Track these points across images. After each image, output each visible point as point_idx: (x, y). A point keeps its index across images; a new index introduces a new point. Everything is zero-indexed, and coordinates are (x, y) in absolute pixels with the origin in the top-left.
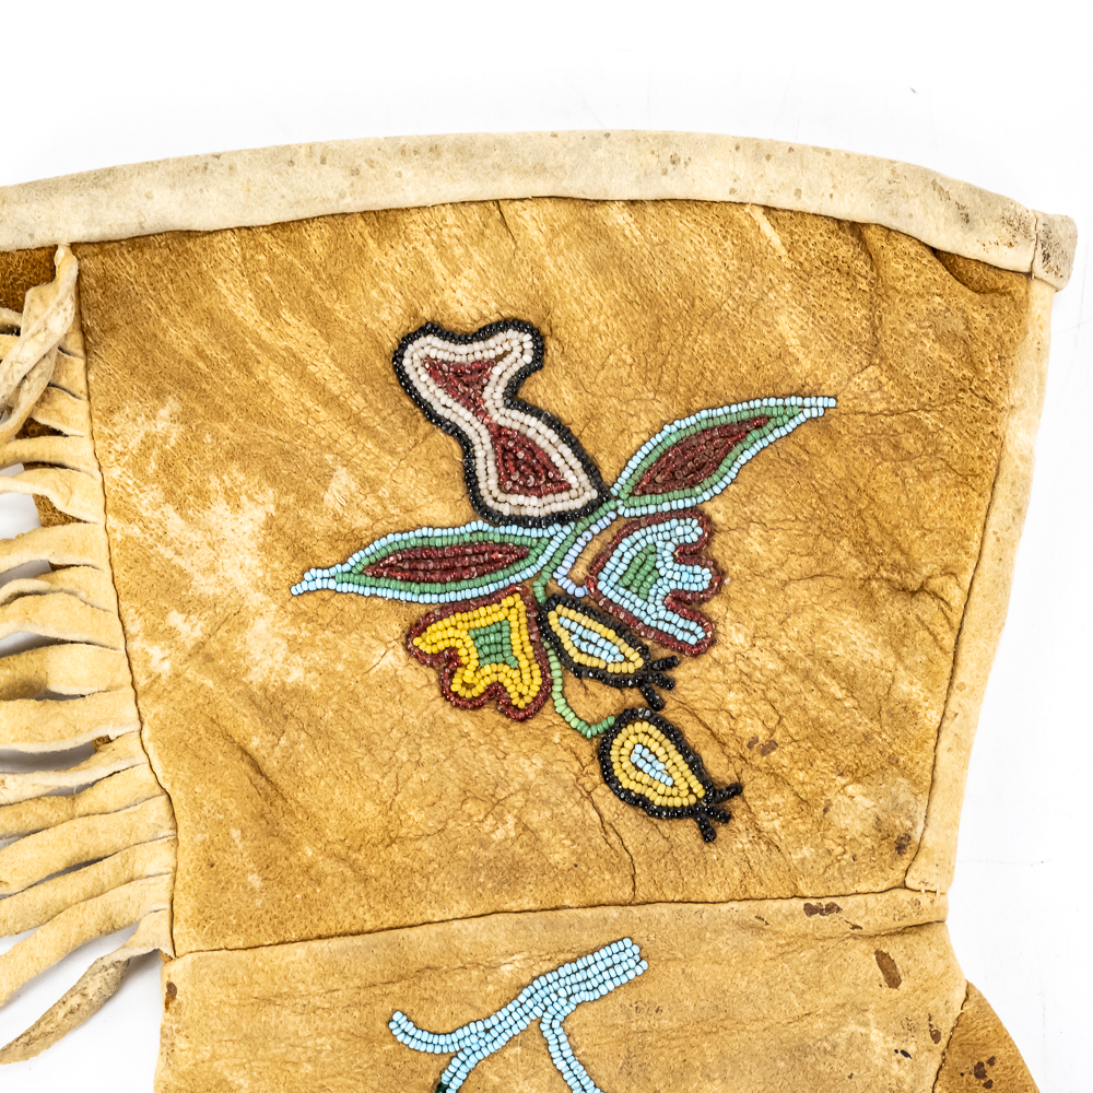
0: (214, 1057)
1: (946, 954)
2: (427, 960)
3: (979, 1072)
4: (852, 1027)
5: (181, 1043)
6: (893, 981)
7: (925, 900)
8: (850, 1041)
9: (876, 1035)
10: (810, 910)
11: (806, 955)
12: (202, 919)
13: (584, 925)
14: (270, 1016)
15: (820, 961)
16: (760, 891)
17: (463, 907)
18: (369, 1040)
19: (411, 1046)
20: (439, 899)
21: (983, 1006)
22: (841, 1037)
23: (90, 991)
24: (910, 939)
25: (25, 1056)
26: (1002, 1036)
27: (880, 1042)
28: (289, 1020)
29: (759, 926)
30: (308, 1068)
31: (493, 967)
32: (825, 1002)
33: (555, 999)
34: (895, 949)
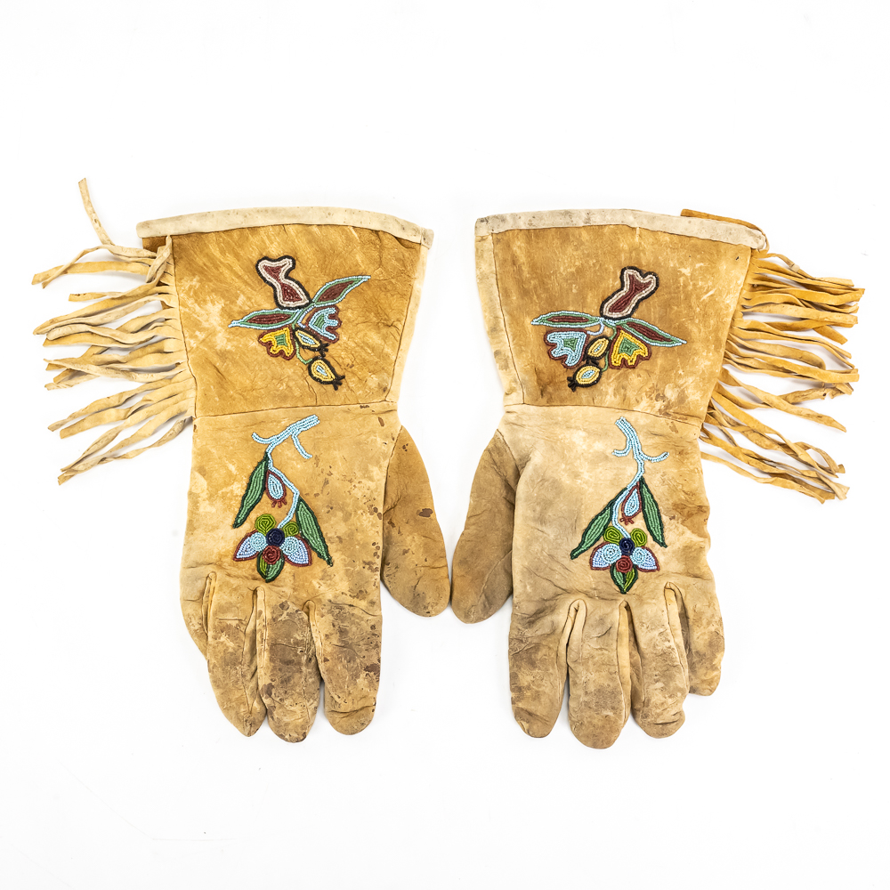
0: (206, 444)
1: (396, 418)
2: (261, 420)
3: (404, 447)
4: (373, 437)
5: (198, 440)
6: (383, 425)
7: (390, 404)
8: (372, 440)
9: (378, 439)
10: (361, 407)
11: (360, 419)
12: (203, 408)
13: (302, 411)
14: (221, 433)
15: (364, 420)
16: (349, 403)
17: (272, 406)
18: (247, 440)
19: (258, 442)
20: (265, 404)
21: (405, 431)
22: (369, 440)
23: (176, 429)
24: (387, 414)
25: (159, 445)
26: (410, 439)
27: (379, 441)
28: (226, 434)
29: (348, 411)
30: (231, 448)
31: (279, 422)
32: (365, 431)
33: (296, 429)
34: (383, 417)
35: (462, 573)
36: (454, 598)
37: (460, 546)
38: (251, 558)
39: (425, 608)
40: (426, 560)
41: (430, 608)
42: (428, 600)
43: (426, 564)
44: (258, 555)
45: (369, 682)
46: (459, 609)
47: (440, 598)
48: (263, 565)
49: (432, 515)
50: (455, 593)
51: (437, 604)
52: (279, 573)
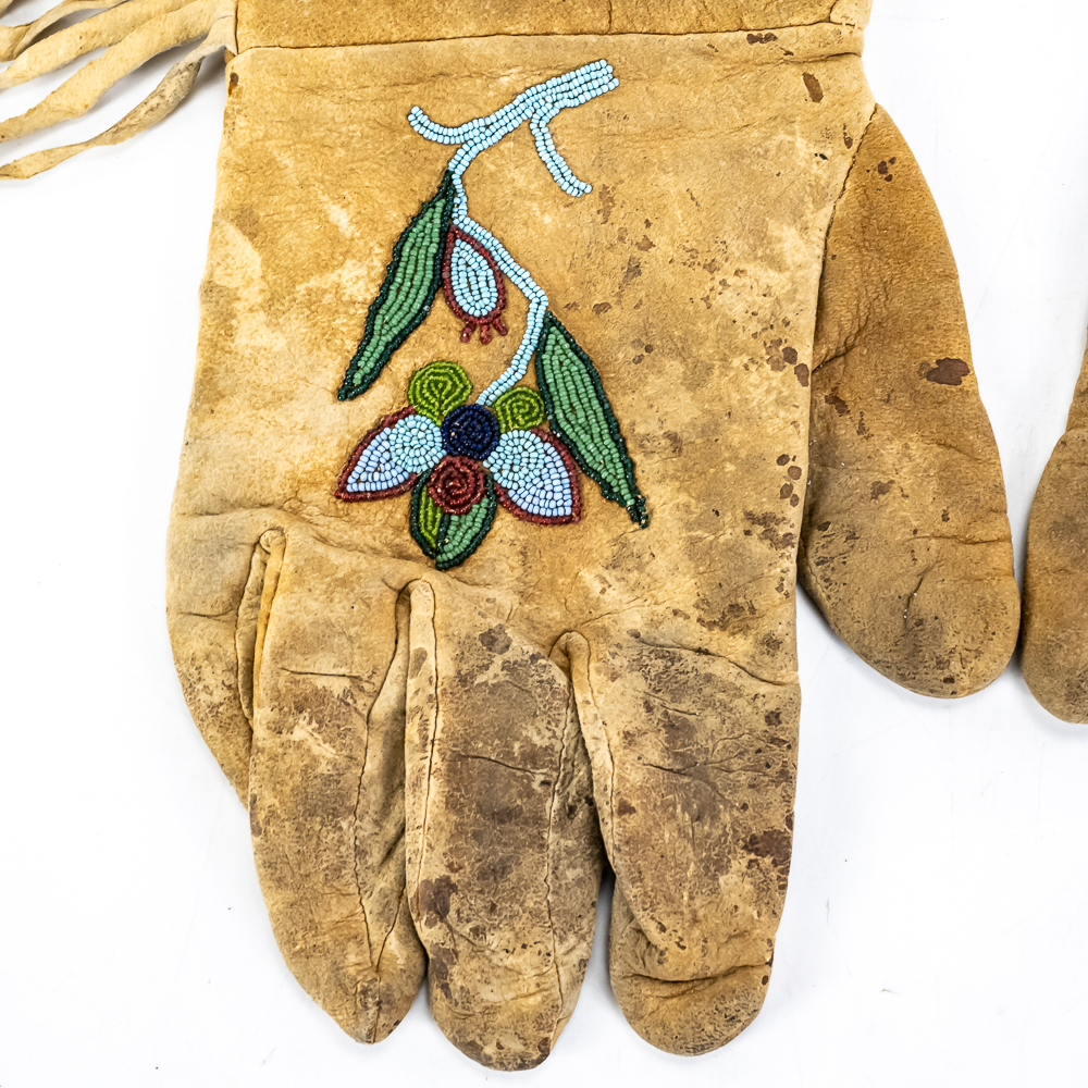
0: (266, 137)
1: (860, 77)
2: (440, 67)
3: (882, 168)
4: (782, 136)
5: (241, 122)
6: (816, 96)
7: (845, 31)
8: (779, 147)
9: (800, 143)
10: (752, 39)
11: (748, 76)
12: (261, 22)
13: (566, 47)
14: (312, 103)
15: (758, 82)
16: (713, 25)
17: (471, 28)
18: (391, 129)
19: (425, 136)
20: (453, 20)
21: (887, 120)
22: (772, 144)
23: (168, 93)
24: (831, 65)
25: (114, 141)
26: (903, 145)
27: (803, 148)
28: (327, 107)
29: (711, 52)
30: (341, 152)
31: (494, 78)
32: (760, 115)
33: (544, 101)
34: (819, 72)
35: (1060, 562)
36: (1033, 638)
37: (1054, 478)
38: (391, 493)
39: (941, 664)
40: (945, 518)
41: (955, 667)
42: (952, 641)
43: (945, 528)
44: (416, 485)
45: (758, 888)
46: (1050, 674)
47: (989, 634)
48: (429, 513)
49: (966, 381)
50: (1037, 623)
51: (978, 654)
52: (478, 541)
